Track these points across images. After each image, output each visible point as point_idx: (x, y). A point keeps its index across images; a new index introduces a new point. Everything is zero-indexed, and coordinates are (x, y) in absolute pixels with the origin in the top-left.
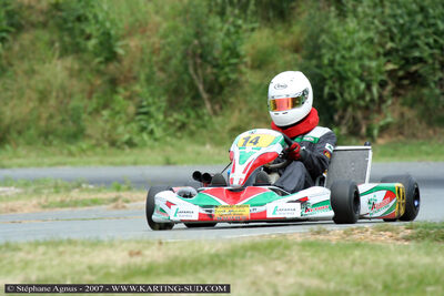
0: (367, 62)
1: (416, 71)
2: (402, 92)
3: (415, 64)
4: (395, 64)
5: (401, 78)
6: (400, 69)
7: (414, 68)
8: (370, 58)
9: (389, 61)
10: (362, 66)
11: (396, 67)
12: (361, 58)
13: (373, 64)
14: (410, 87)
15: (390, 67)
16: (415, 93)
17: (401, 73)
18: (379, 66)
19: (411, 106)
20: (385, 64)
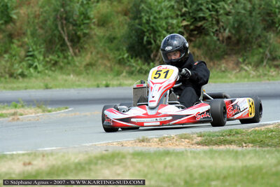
0: (170, 21)
1: (201, 26)
2: (193, 39)
3: (200, 21)
4: (188, 21)
5: (192, 30)
6: (191, 25)
7: (200, 24)
8: (172, 18)
9: (184, 20)
10: (167, 23)
11: (189, 23)
12: (166, 18)
13: (175, 22)
14: (198, 36)
15: (185, 23)
16: (201, 39)
17: (192, 27)
18: (178, 23)
19: (199, 48)
20: (182, 22)
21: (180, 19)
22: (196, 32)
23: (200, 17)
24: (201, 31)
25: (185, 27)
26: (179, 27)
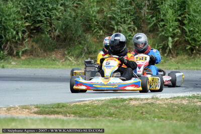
21: (24, 21)
22: (35, 31)
23: (38, 20)
24: (38, 30)
25: (27, 27)
26: (23, 27)
